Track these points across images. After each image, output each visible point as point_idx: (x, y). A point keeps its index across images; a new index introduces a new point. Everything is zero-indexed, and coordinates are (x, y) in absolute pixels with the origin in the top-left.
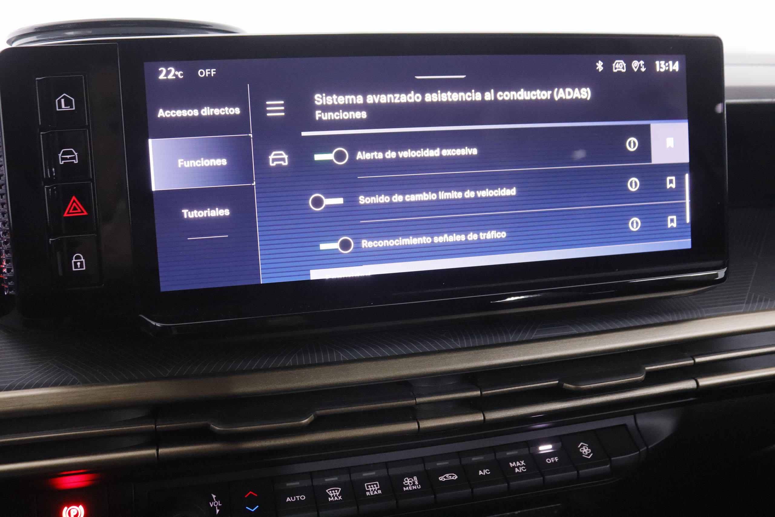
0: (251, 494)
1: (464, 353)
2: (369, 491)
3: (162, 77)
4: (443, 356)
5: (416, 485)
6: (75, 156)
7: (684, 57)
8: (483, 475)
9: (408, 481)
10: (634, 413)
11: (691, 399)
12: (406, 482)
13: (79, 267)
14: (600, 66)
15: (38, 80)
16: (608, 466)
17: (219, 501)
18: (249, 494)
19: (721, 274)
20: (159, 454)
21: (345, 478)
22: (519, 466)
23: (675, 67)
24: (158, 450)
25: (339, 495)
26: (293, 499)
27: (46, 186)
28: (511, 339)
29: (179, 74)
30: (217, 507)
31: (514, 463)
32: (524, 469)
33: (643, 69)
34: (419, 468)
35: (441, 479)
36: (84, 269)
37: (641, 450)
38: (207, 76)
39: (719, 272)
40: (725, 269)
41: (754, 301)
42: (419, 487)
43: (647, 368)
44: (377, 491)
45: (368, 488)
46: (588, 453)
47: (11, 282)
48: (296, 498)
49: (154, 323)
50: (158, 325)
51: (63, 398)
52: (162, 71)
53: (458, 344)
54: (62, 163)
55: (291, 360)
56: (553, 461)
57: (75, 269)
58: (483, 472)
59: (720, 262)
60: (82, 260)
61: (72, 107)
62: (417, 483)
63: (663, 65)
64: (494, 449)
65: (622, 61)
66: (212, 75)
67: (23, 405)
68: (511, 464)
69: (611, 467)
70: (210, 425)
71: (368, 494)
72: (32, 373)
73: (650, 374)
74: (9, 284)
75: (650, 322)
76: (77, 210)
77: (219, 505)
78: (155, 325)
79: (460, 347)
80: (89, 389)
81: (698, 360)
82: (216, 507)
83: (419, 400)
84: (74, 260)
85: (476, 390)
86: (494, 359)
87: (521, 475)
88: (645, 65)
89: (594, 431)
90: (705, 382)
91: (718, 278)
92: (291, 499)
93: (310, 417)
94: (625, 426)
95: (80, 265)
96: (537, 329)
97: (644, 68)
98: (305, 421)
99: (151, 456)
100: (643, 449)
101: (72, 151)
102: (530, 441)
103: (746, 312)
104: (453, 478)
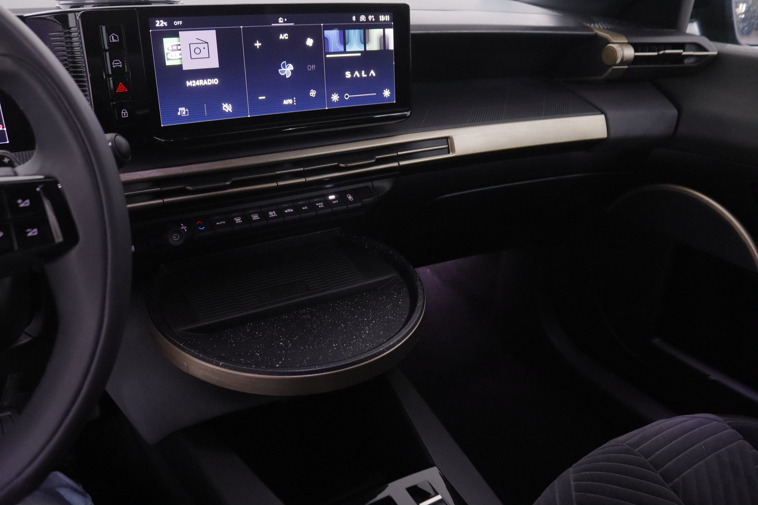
0: (199, 223)
2: (254, 218)
3: (157, 25)
6: (120, 64)
7: (392, 14)
8: (305, 209)
10: (372, 180)
12: (270, 213)
13: (125, 115)
14: (354, 18)
15: (100, 27)
16: (360, 203)
17: (185, 227)
18: (198, 223)
19: (408, 113)
20: (164, 202)
21: (242, 213)
23: (387, 18)
24: (163, 200)
25: (240, 220)
28: (316, 145)
29: (166, 24)
30: (185, 229)
31: (318, 204)
32: (323, 206)
33: (374, 20)
34: (275, 207)
35: (286, 211)
38: (178, 24)
40: (410, 112)
41: (425, 127)
42: (276, 215)
43: (377, 157)
44: (257, 218)
45: (253, 217)
46: (351, 199)
48: (221, 223)
49: (160, 140)
50: (162, 140)
52: (157, 22)
53: (292, 148)
54: (114, 67)
56: (335, 202)
57: (123, 116)
59: (408, 109)
60: (126, 112)
61: (117, 40)
62: (275, 213)
63: (382, 17)
64: (308, 198)
65: (364, 16)
66: (181, 24)
68: (317, 204)
69: (362, 204)
70: (186, 187)
71: (253, 219)
73: (377, 160)
75: (376, 136)
81: (399, 153)
83: (277, 173)
84: (122, 113)
85: (301, 168)
86: (309, 154)
87: (321, 208)
88: (375, 18)
89: (353, 189)
90: (402, 163)
91: (407, 116)
92: (218, 223)
93: (230, 181)
94: (367, 187)
95: (126, 115)
96: (327, 141)
98: (228, 183)
99: (159, 204)
100: (376, 196)
101: (118, 61)
102: (325, 194)
103: (421, 132)
104: (291, 211)
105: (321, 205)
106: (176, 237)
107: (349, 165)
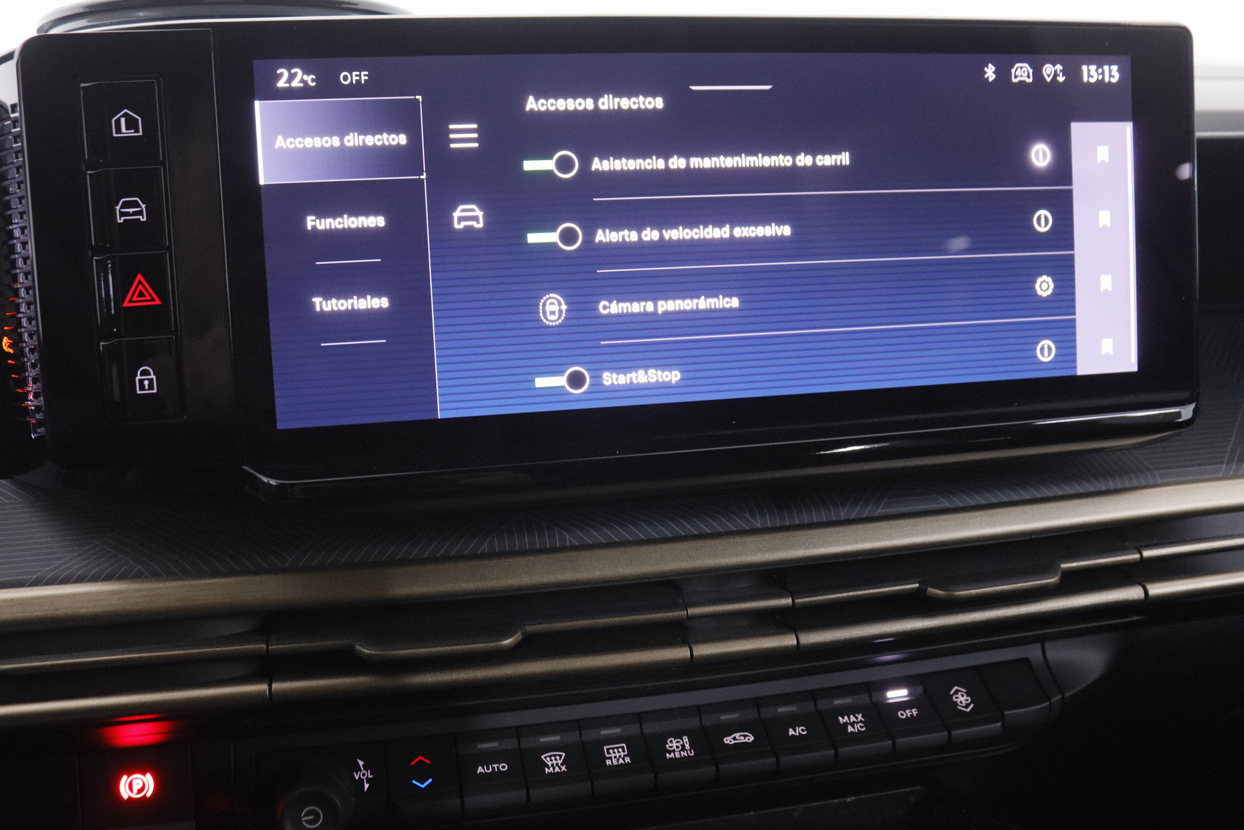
0: (420, 759)
1: (766, 537)
2: (610, 758)
3: (281, 84)
4: (732, 540)
5: (687, 751)
6: (142, 210)
7: (1128, 58)
8: (796, 736)
9: (673, 744)
10: (1041, 640)
11: (1136, 618)
12: (671, 745)
13: (147, 387)
14: (990, 72)
15: (83, 88)
16: (999, 724)
17: (369, 771)
18: (417, 760)
19: (1187, 412)
20: (273, 692)
21: (573, 737)
22: (854, 722)
23: (1112, 73)
24: (270, 686)
25: (562, 764)
26: (488, 769)
27: (95, 258)
28: (843, 514)
29: (309, 79)
30: (365, 780)
31: (846, 718)
32: (861, 727)
33: (1061, 79)
34: (693, 722)
35: (728, 740)
36: (155, 391)
37: (1053, 700)
38: (354, 82)
39: (1182, 411)
40: (1193, 406)
41: (1240, 461)
42: (691, 753)
43: (1064, 566)
44: (623, 759)
45: (609, 753)
46: (966, 704)
47: (41, 414)
48: (493, 768)
49: (265, 480)
50: (273, 482)
51: (120, 599)
52: (281, 74)
53: (757, 522)
54: (120, 220)
55: (486, 544)
56: (909, 715)
57: (140, 390)
58: (795, 731)
59: (1186, 394)
60: (152, 376)
61: (137, 131)
62: (687, 746)
63: (1093, 73)
64: (813, 695)
65: (1026, 65)
66: (363, 82)
67: (56, 610)
68: (840, 719)
69: (1003, 724)
70: (355, 646)
71: (608, 762)
72: (72, 559)
73: (1068, 574)
74: (37, 416)
75: (1069, 491)
76: (145, 296)
77: (369, 776)
78: (268, 483)
79: (759, 526)
80: (161, 585)
81: (1147, 553)
82: (363, 780)
83: (693, 611)
84: (139, 377)
85: (786, 597)
86: (815, 547)
87: (857, 738)
88: (1064, 72)
89: (976, 668)
90: (1158, 589)
91: (1180, 420)
92: (484, 769)
93: (516, 636)
94: (1026, 660)
95: (149, 385)
96: (885, 500)
97: (1063, 76)
98: (508, 642)
99: (260, 695)
100: (1056, 698)
101: (136, 201)
102: (875, 682)
103: (1225, 478)
104: (746, 740)
105: (854, 723)
106: (312, 817)
107: (960, 593)
